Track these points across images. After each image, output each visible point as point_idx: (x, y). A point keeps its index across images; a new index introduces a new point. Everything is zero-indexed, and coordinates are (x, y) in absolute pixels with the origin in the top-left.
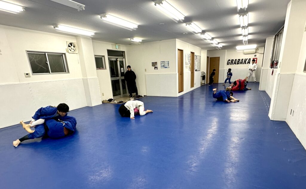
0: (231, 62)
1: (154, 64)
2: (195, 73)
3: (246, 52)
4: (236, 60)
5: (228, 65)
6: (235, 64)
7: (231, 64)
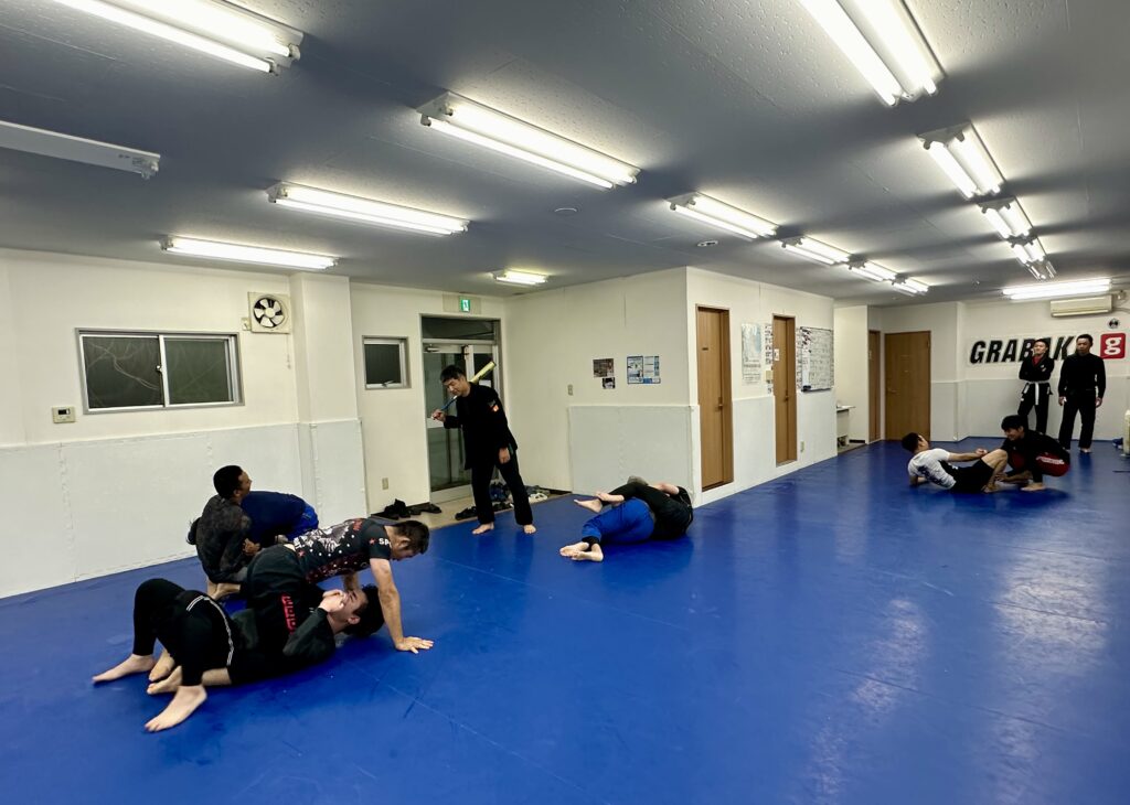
0: (991, 351)
1: (603, 368)
2: (802, 399)
3: (1060, 309)
4: (1014, 342)
5: (977, 364)
6: (1008, 360)
7: (988, 360)
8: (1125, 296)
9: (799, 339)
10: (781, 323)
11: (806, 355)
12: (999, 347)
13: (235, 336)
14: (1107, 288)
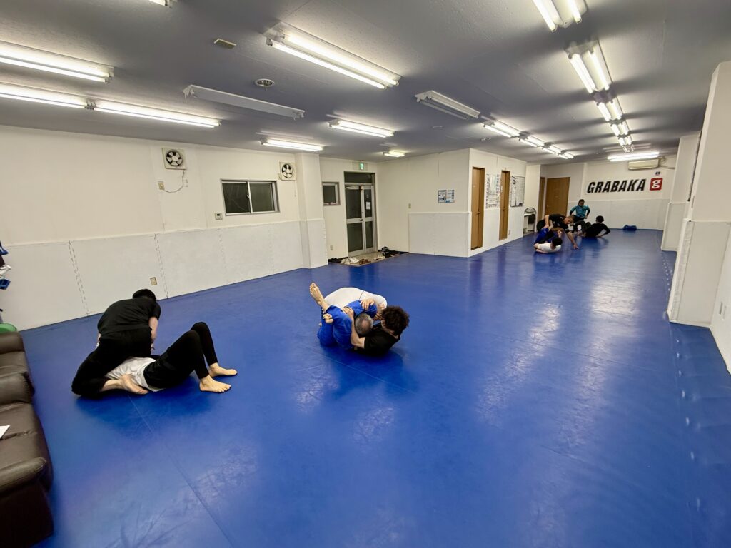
0: (598, 187)
3: (633, 166)
4: (609, 182)
6: (605, 191)
7: (596, 191)
8: (665, 159)
9: (511, 181)
10: (504, 174)
11: (514, 189)
12: (602, 185)
13: (275, 182)
14: (657, 156)
